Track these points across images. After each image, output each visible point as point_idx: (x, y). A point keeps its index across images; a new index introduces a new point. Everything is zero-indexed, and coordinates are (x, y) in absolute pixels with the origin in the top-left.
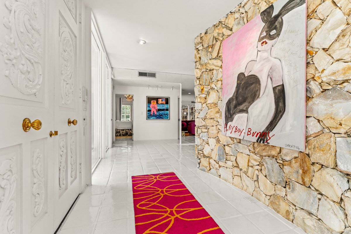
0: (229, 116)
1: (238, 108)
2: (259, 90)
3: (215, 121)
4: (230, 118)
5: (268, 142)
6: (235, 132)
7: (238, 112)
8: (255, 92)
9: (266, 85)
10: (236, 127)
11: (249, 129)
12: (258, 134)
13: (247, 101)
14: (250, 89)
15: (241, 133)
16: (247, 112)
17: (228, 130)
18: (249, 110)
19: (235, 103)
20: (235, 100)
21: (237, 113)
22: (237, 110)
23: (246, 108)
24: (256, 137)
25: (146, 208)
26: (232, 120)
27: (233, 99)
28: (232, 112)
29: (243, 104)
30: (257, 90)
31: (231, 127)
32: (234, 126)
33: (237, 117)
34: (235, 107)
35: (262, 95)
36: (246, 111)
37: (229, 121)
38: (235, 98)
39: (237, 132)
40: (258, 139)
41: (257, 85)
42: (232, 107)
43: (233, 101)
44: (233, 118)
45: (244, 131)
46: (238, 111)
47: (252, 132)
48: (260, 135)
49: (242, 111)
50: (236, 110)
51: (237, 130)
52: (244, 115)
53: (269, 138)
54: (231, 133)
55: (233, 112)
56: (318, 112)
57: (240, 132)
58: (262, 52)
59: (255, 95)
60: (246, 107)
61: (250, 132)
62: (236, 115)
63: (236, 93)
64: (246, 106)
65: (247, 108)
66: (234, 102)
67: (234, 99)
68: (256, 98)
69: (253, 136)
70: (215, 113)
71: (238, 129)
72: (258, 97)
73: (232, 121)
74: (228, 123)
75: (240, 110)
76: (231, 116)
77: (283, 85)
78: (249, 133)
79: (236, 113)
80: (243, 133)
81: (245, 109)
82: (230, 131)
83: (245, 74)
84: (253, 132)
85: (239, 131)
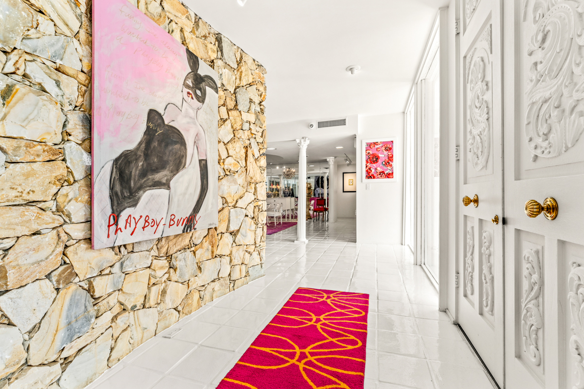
0: (126, 194)
1: (150, 177)
2: (185, 156)
3: (49, 213)
4: (130, 198)
5: (195, 227)
6: (143, 228)
7: (150, 186)
8: (179, 157)
9: (192, 153)
10: (147, 216)
11: (171, 216)
12: (184, 220)
13: (167, 169)
14: (172, 149)
15: (158, 226)
16: (169, 188)
17: (123, 229)
18: (172, 183)
19: (143, 165)
20: (142, 158)
21: (148, 188)
22: (148, 181)
23: (167, 180)
24: (182, 225)
25: (340, 384)
26: (134, 203)
27: (136, 154)
28: (135, 184)
29: (160, 172)
30: (183, 156)
31: (133, 220)
32: (141, 217)
33: (147, 196)
34: (144, 174)
35: (189, 166)
36: (167, 186)
37: (126, 205)
38: (142, 154)
39: (150, 226)
40: (184, 229)
41: (183, 148)
42: (133, 174)
43: (137, 160)
44: (139, 198)
45: (163, 222)
46: (150, 184)
47: (176, 220)
48: (187, 221)
49: (158, 184)
50: (145, 181)
51: (148, 222)
52: (162, 192)
53: (196, 222)
54: (132, 234)
55: (138, 185)
56: (223, 191)
57: (156, 225)
58: (188, 104)
59: (180, 162)
60: (166, 178)
61: (173, 220)
62: (144, 192)
63: (143, 145)
64: (166, 175)
65: (169, 181)
66: (141, 164)
67: (140, 155)
68: (182, 167)
69: (177, 226)
70: (48, 181)
71: (150, 221)
72: (184, 167)
73: (135, 205)
74: (121, 211)
75: (155, 182)
76: (131, 194)
77: (206, 160)
78: (172, 223)
79: (145, 187)
80: (161, 227)
81: (164, 181)
82: (130, 230)
83: (163, 117)
84: (178, 220)
85: (152, 225)
